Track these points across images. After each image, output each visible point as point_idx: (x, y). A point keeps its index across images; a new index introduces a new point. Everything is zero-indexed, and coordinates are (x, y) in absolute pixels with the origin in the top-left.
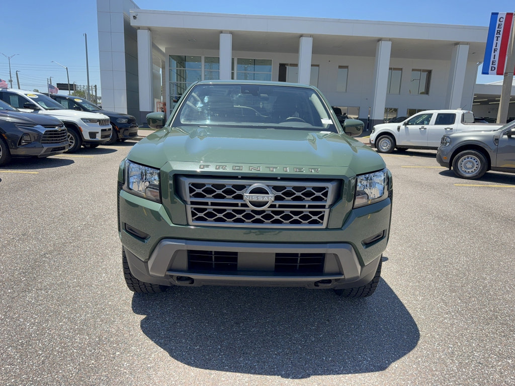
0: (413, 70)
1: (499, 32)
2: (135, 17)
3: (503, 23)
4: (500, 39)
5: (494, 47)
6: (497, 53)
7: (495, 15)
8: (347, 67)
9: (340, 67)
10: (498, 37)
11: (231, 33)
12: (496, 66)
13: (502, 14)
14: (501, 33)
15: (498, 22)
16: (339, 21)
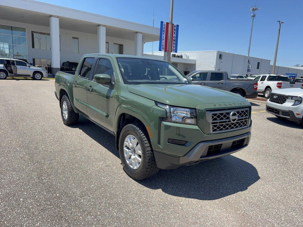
0: (114, 44)
1: (164, 31)
3: (165, 27)
4: (165, 34)
5: (163, 38)
6: (164, 41)
7: (162, 22)
8: (78, 38)
9: (73, 38)
10: (164, 33)
12: (164, 47)
13: (165, 23)
14: (165, 31)
15: (163, 26)
16: (75, 10)
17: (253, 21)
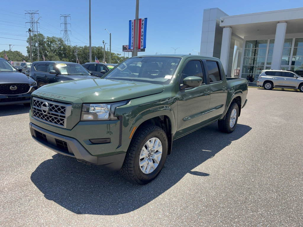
2: (222, 21)
11: (286, 22)
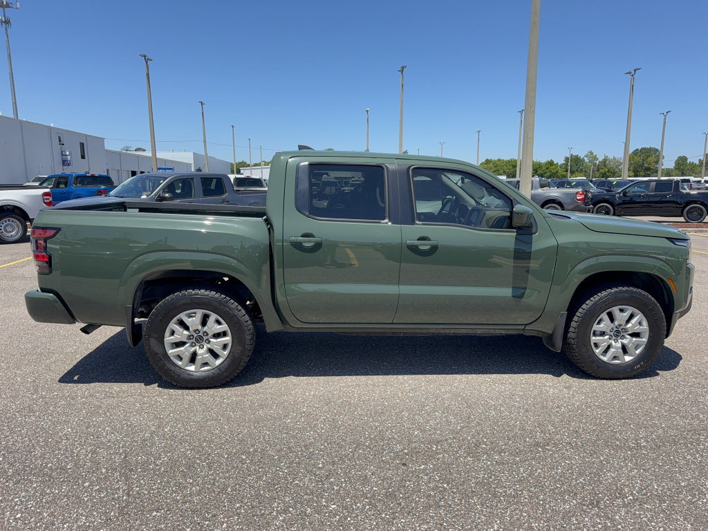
17: (7, 34)
